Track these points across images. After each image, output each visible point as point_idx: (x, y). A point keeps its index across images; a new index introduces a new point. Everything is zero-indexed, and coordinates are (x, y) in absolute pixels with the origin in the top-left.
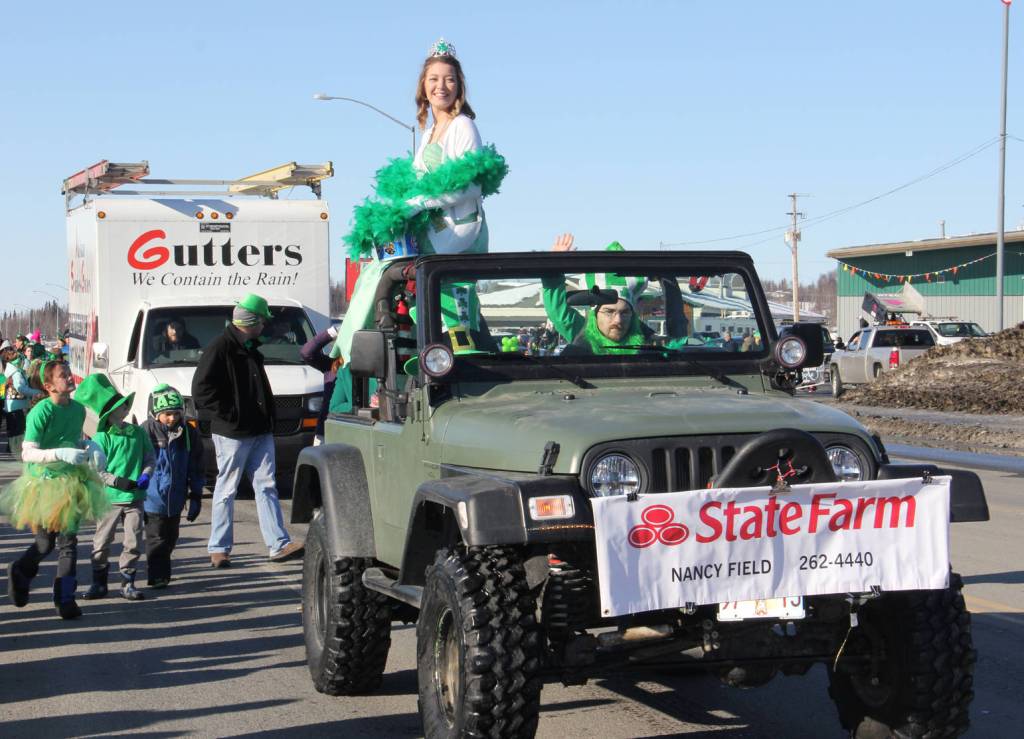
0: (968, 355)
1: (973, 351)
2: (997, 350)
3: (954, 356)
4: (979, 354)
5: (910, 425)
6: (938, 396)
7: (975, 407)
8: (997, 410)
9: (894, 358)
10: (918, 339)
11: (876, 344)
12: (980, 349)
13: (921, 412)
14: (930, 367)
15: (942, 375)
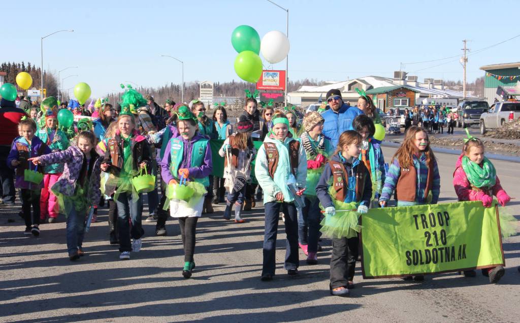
9: (511, 117)
11: (503, 110)
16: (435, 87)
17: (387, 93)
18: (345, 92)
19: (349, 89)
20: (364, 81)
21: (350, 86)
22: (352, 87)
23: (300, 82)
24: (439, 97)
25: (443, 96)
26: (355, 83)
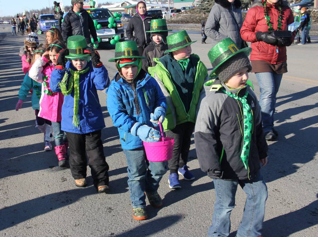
0: (185, 13)
1: (186, 13)
2: (190, 12)
3: (183, 14)
4: (187, 13)
5: (170, 27)
6: (179, 21)
7: (184, 23)
8: (187, 23)
9: (174, 15)
10: (178, 11)
11: (171, 12)
12: (187, 12)
13: (176, 24)
14: (179, 16)
15: (180, 17)
16: (158, 3)
17: (132, 7)
18: (120, 7)
19: (122, 6)
20: (128, 2)
21: (122, 5)
22: (123, 5)
23: (102, 4)
24: (158, 7)
25: (160, 7)
26: (124, 3)
